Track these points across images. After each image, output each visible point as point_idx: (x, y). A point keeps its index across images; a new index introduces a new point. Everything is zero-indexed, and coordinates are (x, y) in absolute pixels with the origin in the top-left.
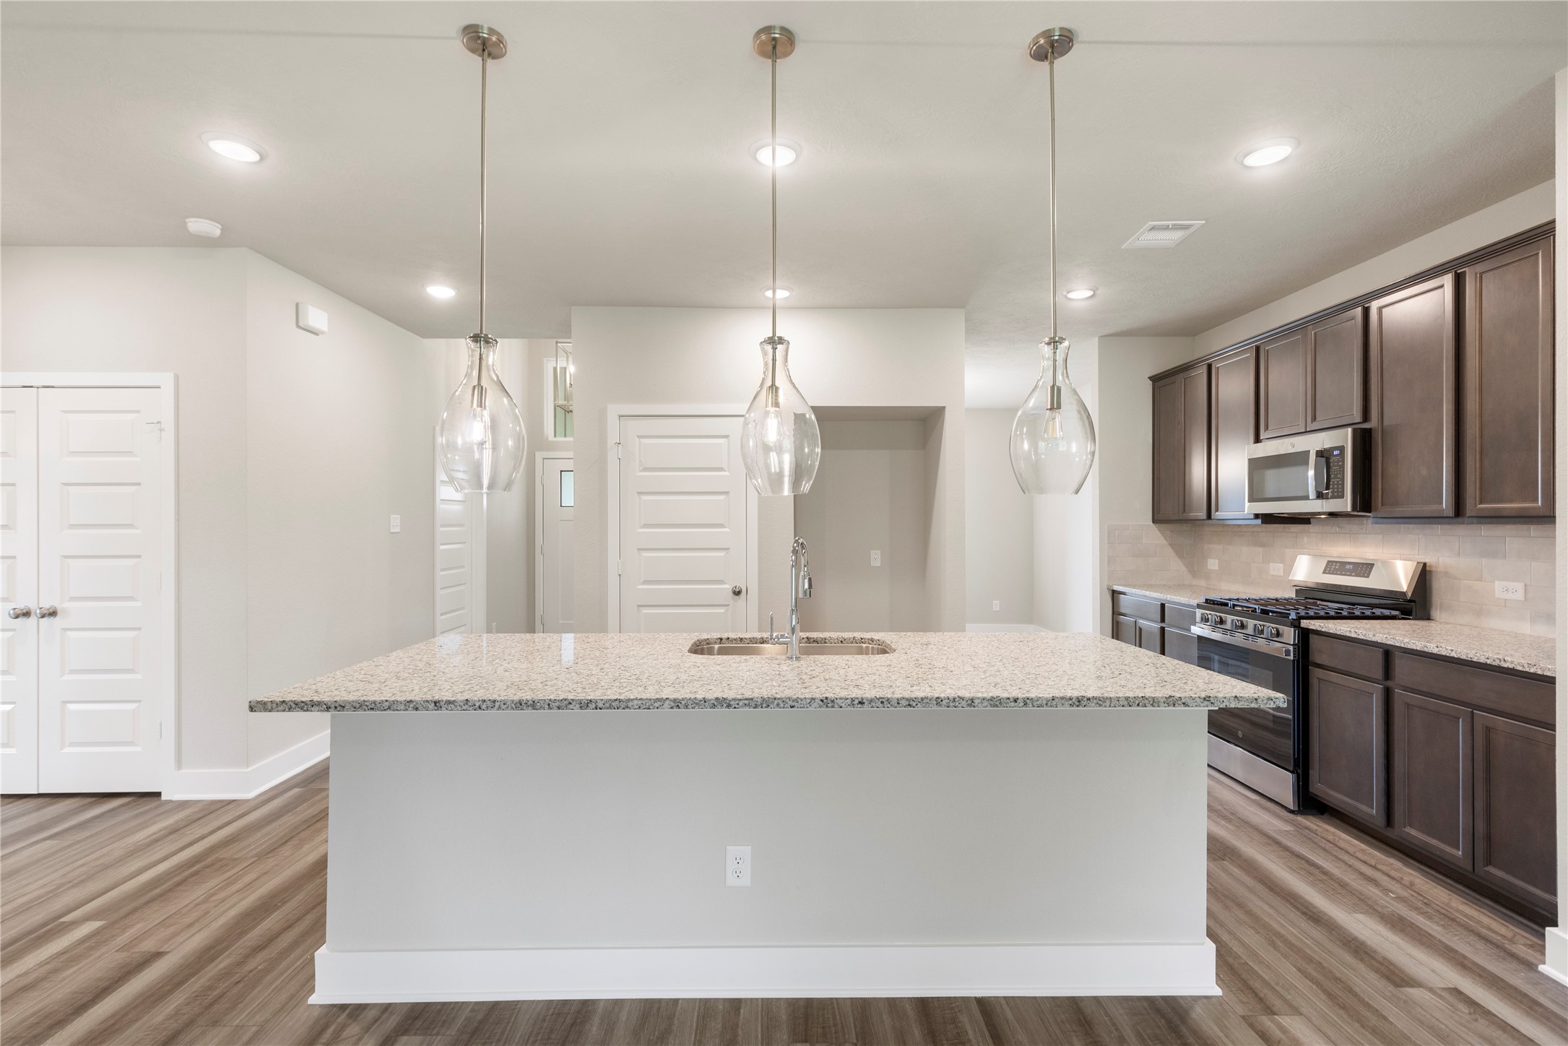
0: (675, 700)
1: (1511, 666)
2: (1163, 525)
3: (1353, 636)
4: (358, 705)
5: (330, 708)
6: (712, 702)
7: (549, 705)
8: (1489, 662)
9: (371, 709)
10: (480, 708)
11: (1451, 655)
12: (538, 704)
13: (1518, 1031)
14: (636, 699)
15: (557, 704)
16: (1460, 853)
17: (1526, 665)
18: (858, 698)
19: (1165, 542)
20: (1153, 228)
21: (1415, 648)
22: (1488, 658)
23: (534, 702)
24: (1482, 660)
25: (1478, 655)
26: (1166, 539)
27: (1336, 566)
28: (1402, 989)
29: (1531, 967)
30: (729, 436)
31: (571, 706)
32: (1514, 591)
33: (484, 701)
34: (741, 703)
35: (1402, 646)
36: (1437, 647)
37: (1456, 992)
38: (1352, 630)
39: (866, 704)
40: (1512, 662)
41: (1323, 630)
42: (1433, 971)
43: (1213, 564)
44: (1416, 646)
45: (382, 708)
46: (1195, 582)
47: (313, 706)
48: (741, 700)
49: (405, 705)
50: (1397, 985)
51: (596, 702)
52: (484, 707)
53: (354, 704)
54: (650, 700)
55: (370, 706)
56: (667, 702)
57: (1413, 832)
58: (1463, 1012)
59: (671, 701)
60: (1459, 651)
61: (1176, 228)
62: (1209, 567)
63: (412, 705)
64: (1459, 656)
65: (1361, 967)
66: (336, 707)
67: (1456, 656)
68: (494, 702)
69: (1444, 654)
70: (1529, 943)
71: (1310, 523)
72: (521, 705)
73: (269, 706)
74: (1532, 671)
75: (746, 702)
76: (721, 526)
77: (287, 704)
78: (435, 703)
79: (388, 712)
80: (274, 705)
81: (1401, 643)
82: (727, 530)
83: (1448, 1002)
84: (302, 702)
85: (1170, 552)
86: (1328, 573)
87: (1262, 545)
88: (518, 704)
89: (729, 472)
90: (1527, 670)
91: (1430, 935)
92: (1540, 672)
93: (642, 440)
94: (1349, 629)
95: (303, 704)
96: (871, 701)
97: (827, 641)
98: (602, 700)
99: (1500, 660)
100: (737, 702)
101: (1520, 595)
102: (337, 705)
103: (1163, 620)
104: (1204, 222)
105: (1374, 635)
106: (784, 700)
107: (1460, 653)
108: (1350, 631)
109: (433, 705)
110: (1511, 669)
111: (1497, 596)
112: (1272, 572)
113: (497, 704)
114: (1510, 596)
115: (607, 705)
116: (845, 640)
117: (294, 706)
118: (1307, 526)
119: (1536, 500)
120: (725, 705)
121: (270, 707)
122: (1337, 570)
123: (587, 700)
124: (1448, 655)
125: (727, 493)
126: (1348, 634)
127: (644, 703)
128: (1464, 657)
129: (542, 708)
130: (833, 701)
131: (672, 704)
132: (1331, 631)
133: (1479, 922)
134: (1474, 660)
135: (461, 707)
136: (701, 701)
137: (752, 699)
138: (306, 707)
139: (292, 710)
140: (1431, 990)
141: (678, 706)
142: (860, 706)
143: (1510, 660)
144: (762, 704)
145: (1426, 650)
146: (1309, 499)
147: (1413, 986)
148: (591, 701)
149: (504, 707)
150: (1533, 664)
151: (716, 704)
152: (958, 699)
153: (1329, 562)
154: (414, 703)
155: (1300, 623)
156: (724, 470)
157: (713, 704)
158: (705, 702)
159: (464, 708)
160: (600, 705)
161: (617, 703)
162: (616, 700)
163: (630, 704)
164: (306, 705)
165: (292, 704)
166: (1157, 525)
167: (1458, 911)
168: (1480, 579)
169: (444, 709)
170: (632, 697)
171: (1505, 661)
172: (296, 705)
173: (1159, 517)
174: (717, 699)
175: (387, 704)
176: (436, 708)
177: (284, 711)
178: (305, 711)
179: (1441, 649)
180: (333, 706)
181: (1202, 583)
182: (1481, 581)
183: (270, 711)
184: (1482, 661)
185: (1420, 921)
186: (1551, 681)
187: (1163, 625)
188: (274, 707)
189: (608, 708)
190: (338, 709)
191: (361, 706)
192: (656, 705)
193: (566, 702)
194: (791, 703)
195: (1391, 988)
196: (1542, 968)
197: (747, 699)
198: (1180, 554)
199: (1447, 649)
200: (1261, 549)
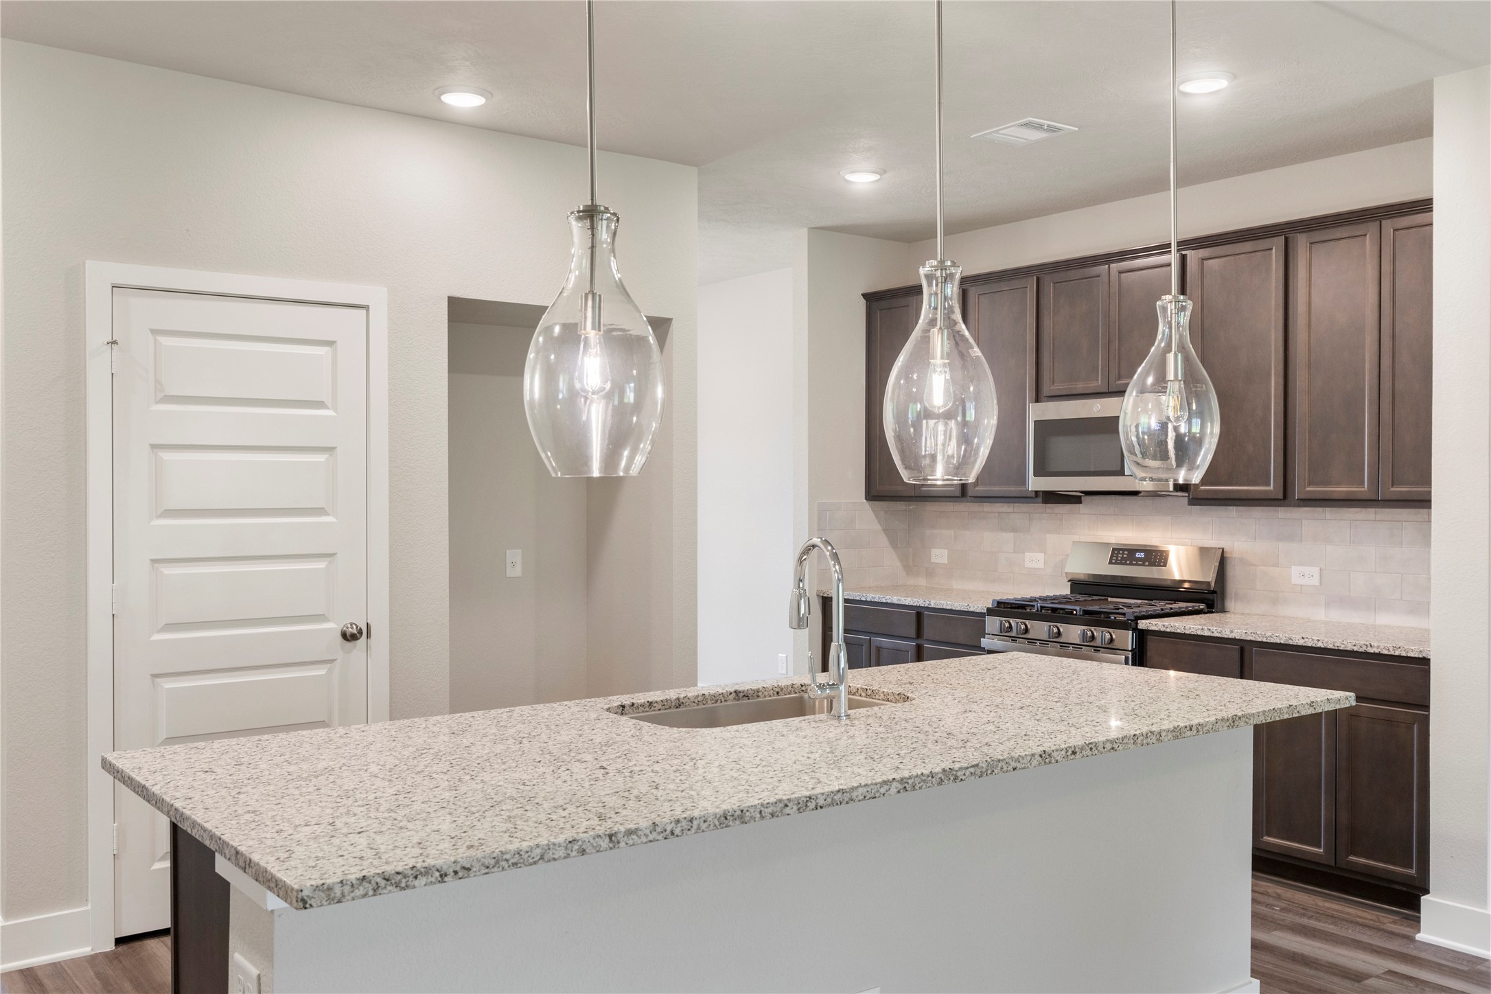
0: (902, 780)
1: (1377, 651)
2: (877, 503)
3: (1206, 634)
4: (493, 862)
5: (446, 875)
6: (940, 776)
7: (761, 812)
8: (1356, 649)
9: (515, 864)
10: (672, 833)
11: (1318, 646)
12: (748, 814)
13: (1452, 989)
14: (860, 786)
15: (770, 810)
16: (1322, 851)
17: (1391, 649)
18: (1071, 747)
19: (879, 527)
20: (1027, 125)
21: (1279, 642)
22: (1355, 645)
23: (742, 811)
24: (1349, 647)
25: (1345, 642)
26: (880, 524)
27: (1123, 554)
28: (1363, 983)
29: (1411, 939)
30: (335, 342)
31: (787, 810)
32: (1310, 576)
33: (678, 821)
34: (968, 773)
35: (1265, 640)
36: (1303, 638)
37: (1390, 972)
38: (1205, 628)
39: (1078, 753)
40: (1378, 647)
41: (1168, 630)
42: (1364, 962)
43: (939, 556)
44: (1280, 640)
45: (531, 861)
46: (911, 581)
47: (416, 877)
48: (967, 768)
49: (566, 848)
50: (1359, 981)
51: (817, 798)
52: (677, 831)
53: (486, 862)
54: (876, 784)
55: (512, 861)
56: (895, 784)
57: (1272, 840)
58: (1412, 987)
59: (898, 781)
60: (1326, 640)
61: (1040, 127)
62: (933, 560)
63: (576, 847)
64: (1326, 645)
65: (1322, 974)
66: (456, 872)
67: (1322, 646)
68: (691, 820)
69: (1310, 645)
70: (1391, 921)
71: (1081, 503)
72: (726, 819)
73: (337, 891)
74: (1397, 653)
75: (972, 770)
76: (320, 511)
77: (370, 882)
78: (610, 836)
79: (541, 864)
80: (347, 888)
81: (1263, 637)
82: (330, 519)
83: (1397, 983)
84: (398, 873)
85: (883, 540)
86: (1116, 563)
87: (1014, 530)
88: (723, 818)
89: (335, 410)
90: (1392, 653)
91: (1333, 933)
92: (1404, 654)
93: (160, 339)
94: (1200, 627)
95: (399, 877)
96: (1082, 749)
97: (760, 694)
98: (823, 794)
99: (1366, 645)
100: (964, 772)
101: (1315, 581)
102: (458, 868)
103: (919, 634)
104: (1077, 129)
105: (1232, 632)
106: (1007, 760)
107: (1327, 642)
108: (1202, 629)
109: (607, 840)
110: (1377, 654)
111: (1293, 582)
112: (1028, 564)
113: (695, 823)
114: (1305, 581)
115: (829, 800)
116: (782, 689)
117: (383, 883)
118: (1078, 505)
119: (1362, 483)
120: (952, 778)
121: (338, 894)
122: (1126, 559)
123: (806, 797)
124: (1314, 645)
125: (330, 450)
126: (1200, 633)
127: (869, 790)
128: (1331, 646)
129: (753, 818)
130: (1050, 755)
131: (900, 787)
132: (1179, 631)
133: (1348, 914)
134: (1341, 648)
135: (646, 836)
136: (928, 776)
137: (977, 765)
138: (404, 881)
139: (380, 891)
140: (1378, 977)
141: (905, 787)
142: (1073, 756)
143: (1376, 645)
144: (987, 770)
145: (1291, 642)
146: (1125, 475)
147: (1367, 979)
148: (810, 798)
149: (704, 826)
150: (1398, 647)
151: (943, 778)
152: (1150, 734)
153: (1114, 549)
154: (580, 843)
155: (1137, 624)
156: (326, 407)
157: (940, 778)
158: (933, 777)
159: (651, 837)
160: (821, 802)
161: (840, 795)
162: (839, 791)
163: (854, 795)
164: (405, 877)
165: (379, 880)
166: (871, 502)
167: (1328, 908)
168: (1276, 565)
169: (622, 844)
170: (855, 785)
171: (1371, 646)
172: (387, 880)
173: (874, 494)
174: (944, 770)
175: (538, 851)
176: (611, 845)
177: (365, 896)
178: (403, 889)
179: (1307, 640)
180: (451, 870)
181: (922, 582)
182: (1278, 566)
183: (339, 902)
184: (1348, 649)
185: (1313, 923)
186: (1425, 661)
187: (920, 642)
188: (346, 892)
189: (829, 805)
190: (460, 874)
191: (497, 862)
192: (882, 790)
193: (782, 805)
194: (1013, 764)
195: (1357, 985)
196: (1419, 937)
197: (973, 766)
198: (894, 544)
199: (1313, 640)
200: (1012, 534)
